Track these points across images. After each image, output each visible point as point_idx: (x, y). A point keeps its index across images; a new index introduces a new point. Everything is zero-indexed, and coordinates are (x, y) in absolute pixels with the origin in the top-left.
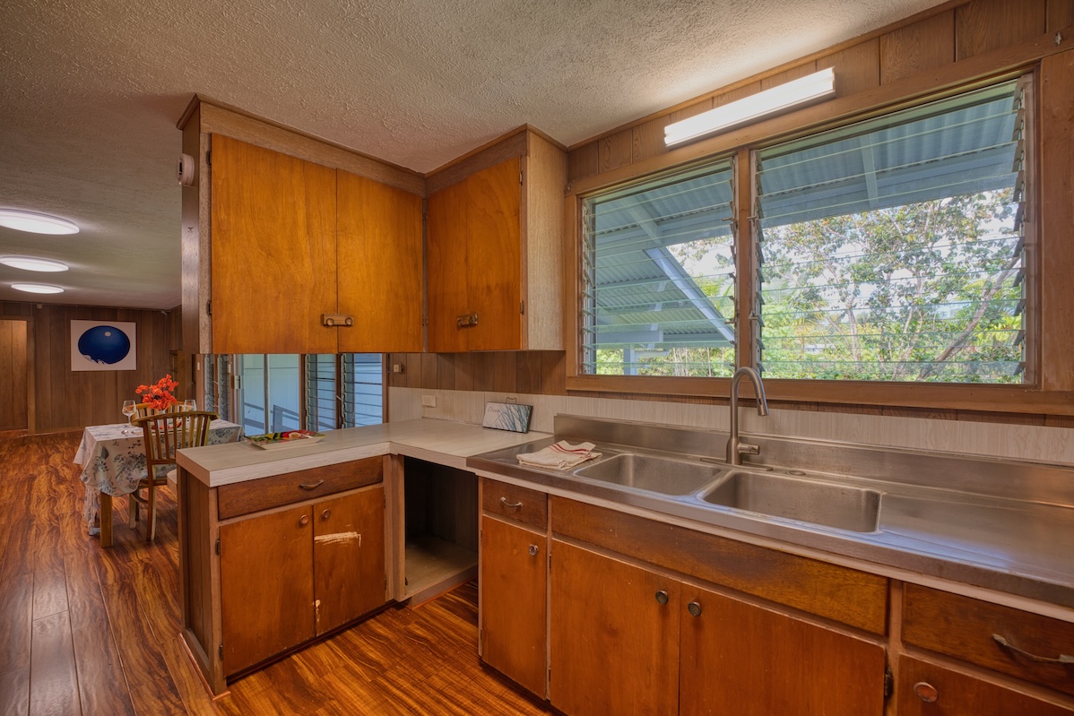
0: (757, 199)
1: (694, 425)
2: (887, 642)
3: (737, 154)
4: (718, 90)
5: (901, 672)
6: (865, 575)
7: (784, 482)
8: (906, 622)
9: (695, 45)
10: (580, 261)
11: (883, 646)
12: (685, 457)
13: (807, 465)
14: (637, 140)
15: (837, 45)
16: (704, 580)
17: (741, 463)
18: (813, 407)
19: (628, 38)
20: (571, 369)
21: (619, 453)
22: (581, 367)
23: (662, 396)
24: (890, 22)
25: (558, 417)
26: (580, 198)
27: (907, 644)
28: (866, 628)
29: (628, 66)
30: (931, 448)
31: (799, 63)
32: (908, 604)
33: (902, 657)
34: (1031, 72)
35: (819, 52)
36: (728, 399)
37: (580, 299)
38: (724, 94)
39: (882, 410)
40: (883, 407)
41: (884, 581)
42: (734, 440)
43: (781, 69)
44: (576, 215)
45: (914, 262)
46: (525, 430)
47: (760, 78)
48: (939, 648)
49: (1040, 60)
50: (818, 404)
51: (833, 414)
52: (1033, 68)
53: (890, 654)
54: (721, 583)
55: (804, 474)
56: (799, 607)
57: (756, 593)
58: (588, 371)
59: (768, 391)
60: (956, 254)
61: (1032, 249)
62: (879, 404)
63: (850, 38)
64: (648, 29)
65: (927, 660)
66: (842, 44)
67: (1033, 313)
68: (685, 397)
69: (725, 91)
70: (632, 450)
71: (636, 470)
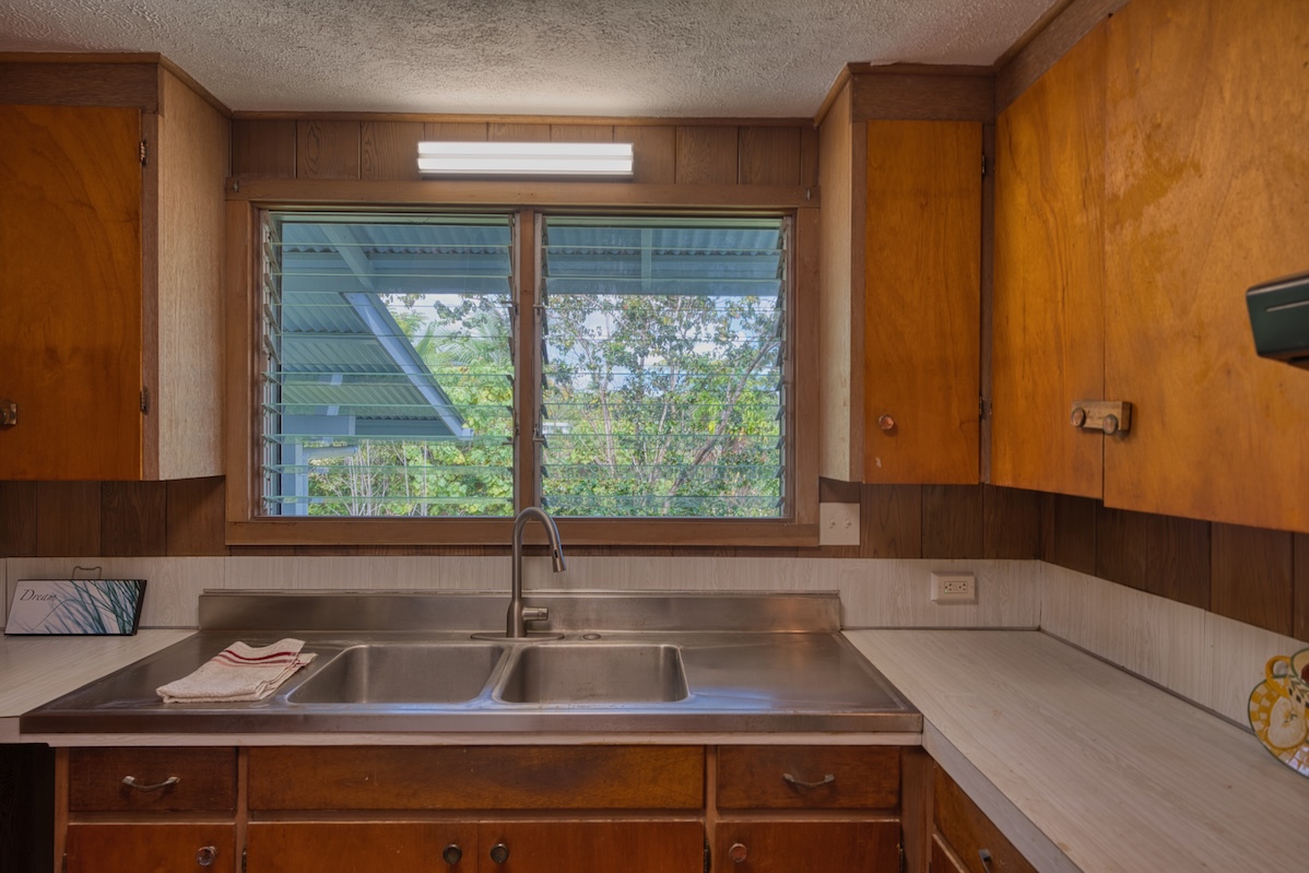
0: (543, 281)
1: (457, 586)
2: (704, 814)
3: (518, 212)
4: (495, 115)
5: (717, 842)
6: (684, 749)
7: (579, 652)
8: (721, 787)
9: (481, 58)
10: (257, 318)
11: (701, 820)
12: (447, 637)
13: (599, 623)
14: (368, 143)
15: (636, 118)
16: (510, 810)
17: (525, 635)
18: (605, 551)
19: (390, 15)
20: (236, 507)
21: (347, 646)
22: (258, 503)
23: (408, 547)
24: (687, 116)
25: (207, 597)
26: (258, 208)
27: (721, 810)
28: (687, 806)
29: (379, 45)
30: (715, 588)
31: (595, 122)
32: (721, 767)
33: (718, 825)
34: (791, 216)
35: (618, 118)
36: (510, 547)
37: (256, 385)
38: (503, 124)
39: (674, 550)
40: (674, 547)
41: (702, 750)
42: (516, 604)
43: (576, 121)
44: (249, 236)
45: (668, 347)
46: (128, 628)
47: (549, 121)
48: (746, 803)
49: (796, 209)
50: (610, 547)
51: (626, 558)
52: (791, 213)
53: (707, 826)
54: (533, 807)
55: (598, 637)
56: (622, 806)
57: (574, 805)
58: (270, 510)
59: (563, 535)
60: (700, 340)
61: (789, 386)
62: (671, 544)
63: (649, 115)
64: (424, 17)
65: (737, 820)
66: (640, 118)
67: (789, 447)
68: (445, 547)
69: (504, 121)
70: (364, 638)
71: (372, 669)
